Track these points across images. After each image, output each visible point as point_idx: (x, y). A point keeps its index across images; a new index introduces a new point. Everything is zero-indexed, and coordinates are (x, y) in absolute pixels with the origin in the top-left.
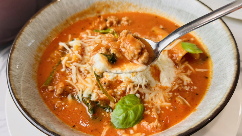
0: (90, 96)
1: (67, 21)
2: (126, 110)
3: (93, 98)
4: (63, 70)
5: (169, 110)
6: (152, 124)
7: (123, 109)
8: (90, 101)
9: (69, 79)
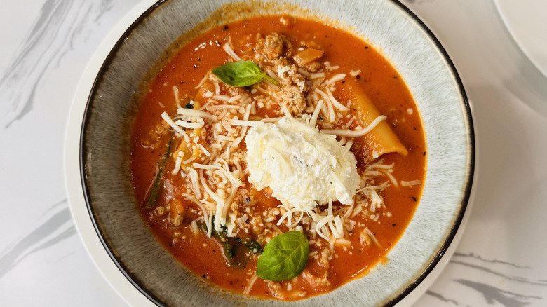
0: (225, 228)
1: (167, 53)
2: (281, 260)
3: (230, 234)
4: (175, 172)
5: (347, 253)
6: (319, 280)
7: (278, 257)
8: (226, 237)
9: (188, 191)
